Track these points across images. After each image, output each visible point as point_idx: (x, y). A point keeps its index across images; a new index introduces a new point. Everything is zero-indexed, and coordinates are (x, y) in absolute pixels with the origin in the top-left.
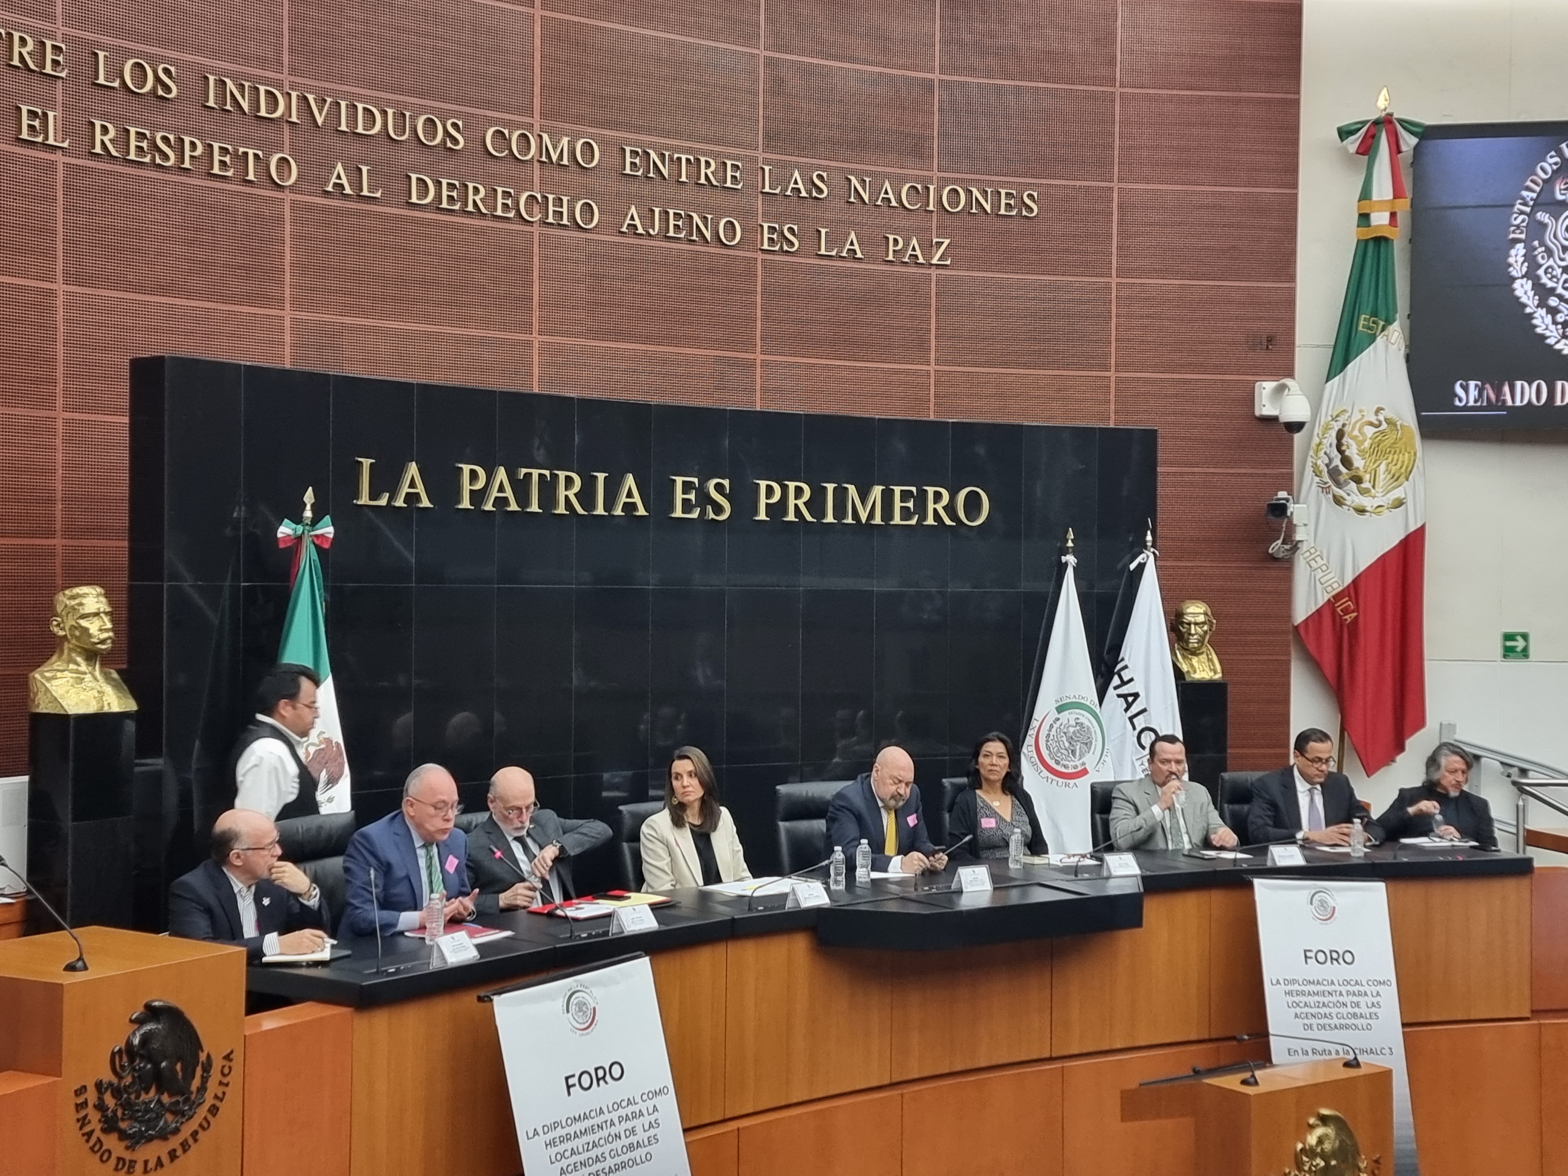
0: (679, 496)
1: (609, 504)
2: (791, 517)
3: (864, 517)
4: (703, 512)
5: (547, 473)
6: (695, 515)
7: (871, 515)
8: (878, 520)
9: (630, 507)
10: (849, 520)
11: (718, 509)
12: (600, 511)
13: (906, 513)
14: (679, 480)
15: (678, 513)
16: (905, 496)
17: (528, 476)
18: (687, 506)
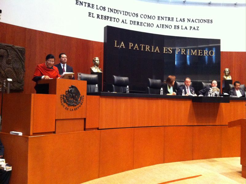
0: (164, 50)
1: (154, 50)
2: (182, 54)
3: (194, 54)
4: (168, 52)
5: (144, 45)
6: (167, 52)
7: (195, 54)
8: (196, 55)
9: (157, 51)
10: (191, 55)
11: (170, 52)
12: (153, 51)
13: (201, 54)
14: (164, 48)
15: (164, 52)
16: (200, 51)
17: (141, 46)
18: (166, 51)
